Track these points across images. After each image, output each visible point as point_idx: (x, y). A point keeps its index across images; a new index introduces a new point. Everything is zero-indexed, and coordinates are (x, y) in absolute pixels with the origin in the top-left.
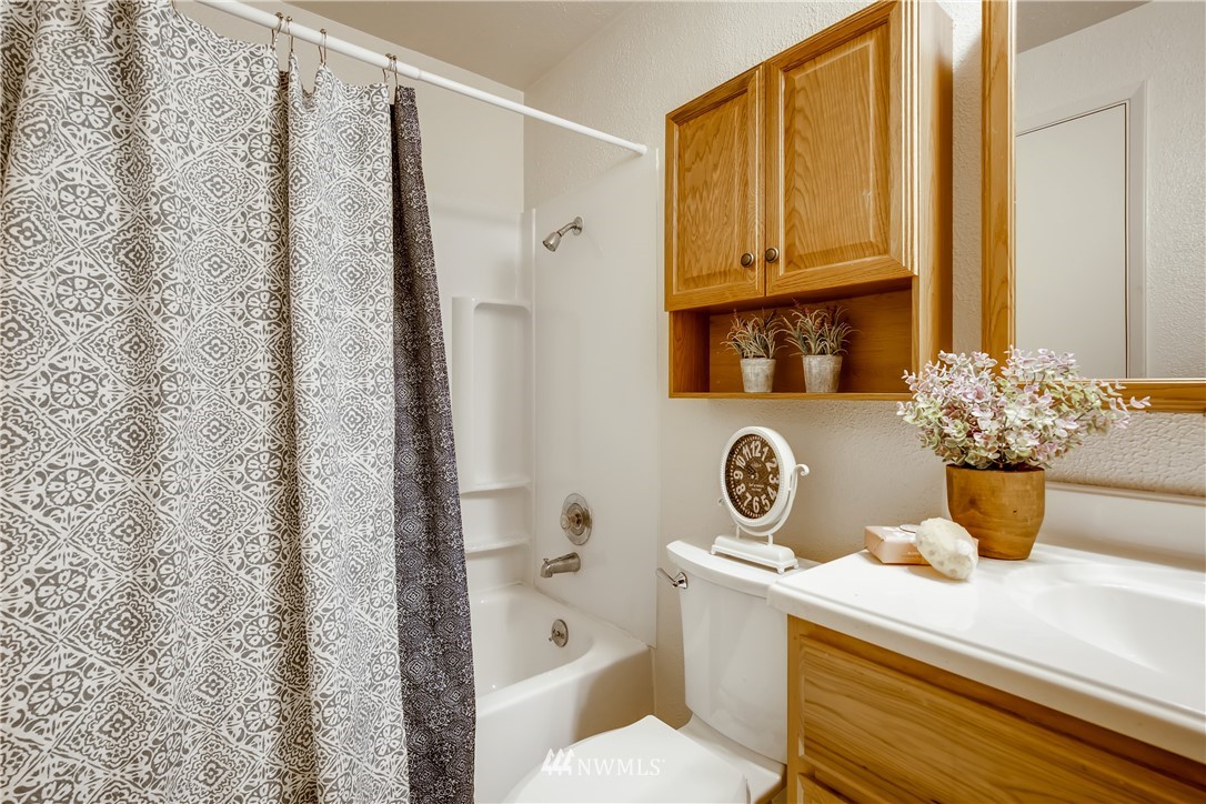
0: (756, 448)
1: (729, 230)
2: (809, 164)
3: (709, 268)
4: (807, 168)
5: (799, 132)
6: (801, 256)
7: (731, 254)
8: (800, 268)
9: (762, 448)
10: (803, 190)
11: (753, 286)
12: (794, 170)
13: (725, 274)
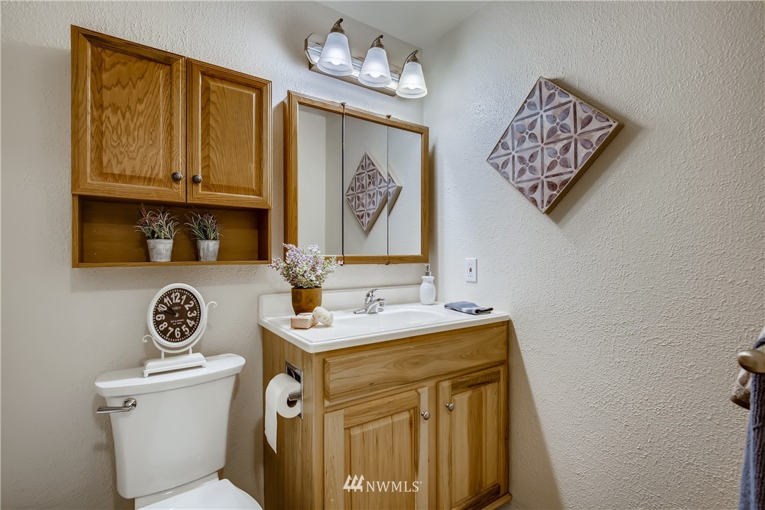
0: (176, 297)
1: (155, 151)
2: (219, 135)
3: (133, 171)
4: (218, 137)
5: (213, 115)
6: (213, 185)
7: (157, 168)
8: (211, 191)
9: (181, 297)
10: (215, 148)
11: (176, 193)
12: (209, 135)
13: (149, 180)
